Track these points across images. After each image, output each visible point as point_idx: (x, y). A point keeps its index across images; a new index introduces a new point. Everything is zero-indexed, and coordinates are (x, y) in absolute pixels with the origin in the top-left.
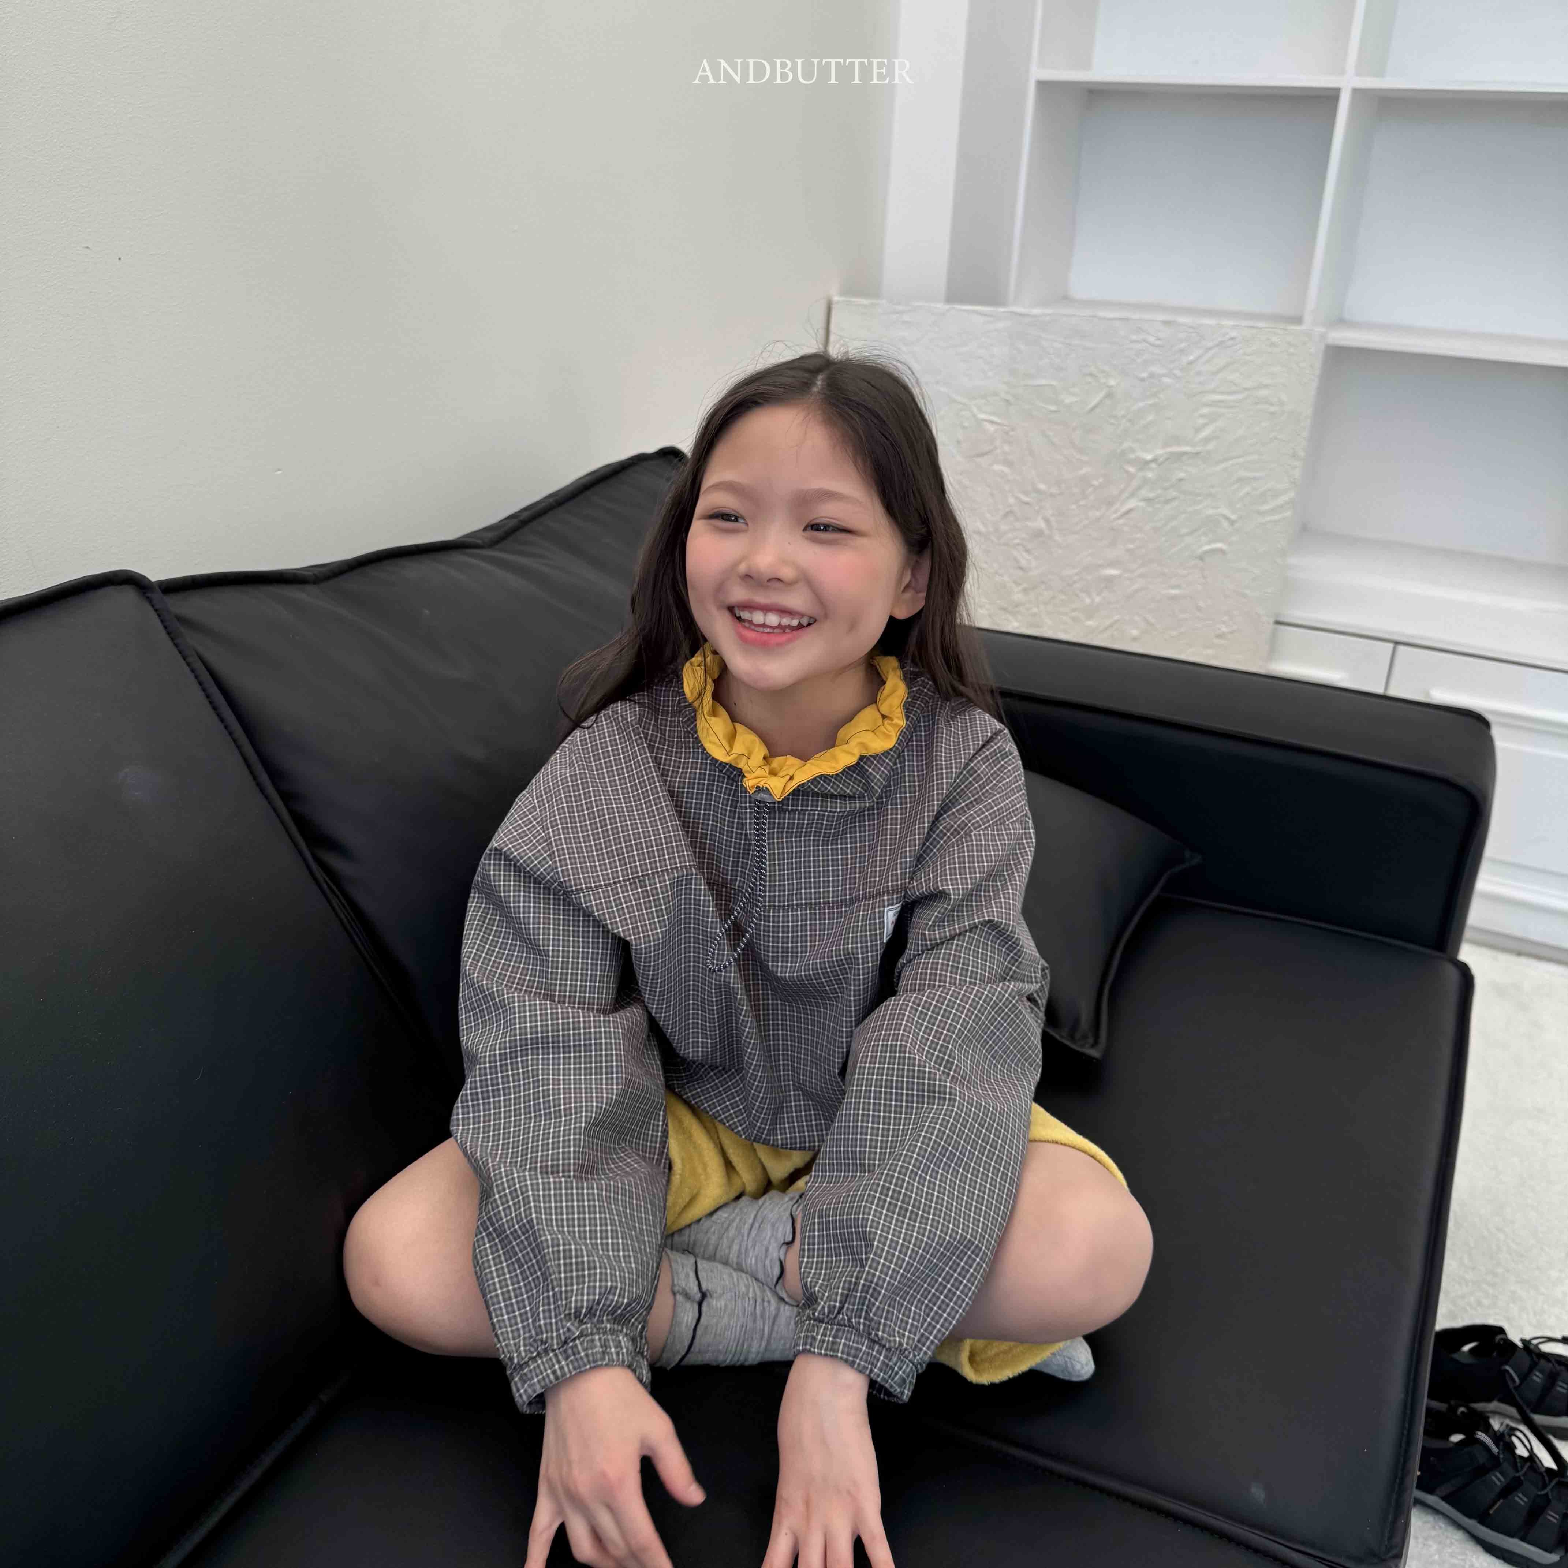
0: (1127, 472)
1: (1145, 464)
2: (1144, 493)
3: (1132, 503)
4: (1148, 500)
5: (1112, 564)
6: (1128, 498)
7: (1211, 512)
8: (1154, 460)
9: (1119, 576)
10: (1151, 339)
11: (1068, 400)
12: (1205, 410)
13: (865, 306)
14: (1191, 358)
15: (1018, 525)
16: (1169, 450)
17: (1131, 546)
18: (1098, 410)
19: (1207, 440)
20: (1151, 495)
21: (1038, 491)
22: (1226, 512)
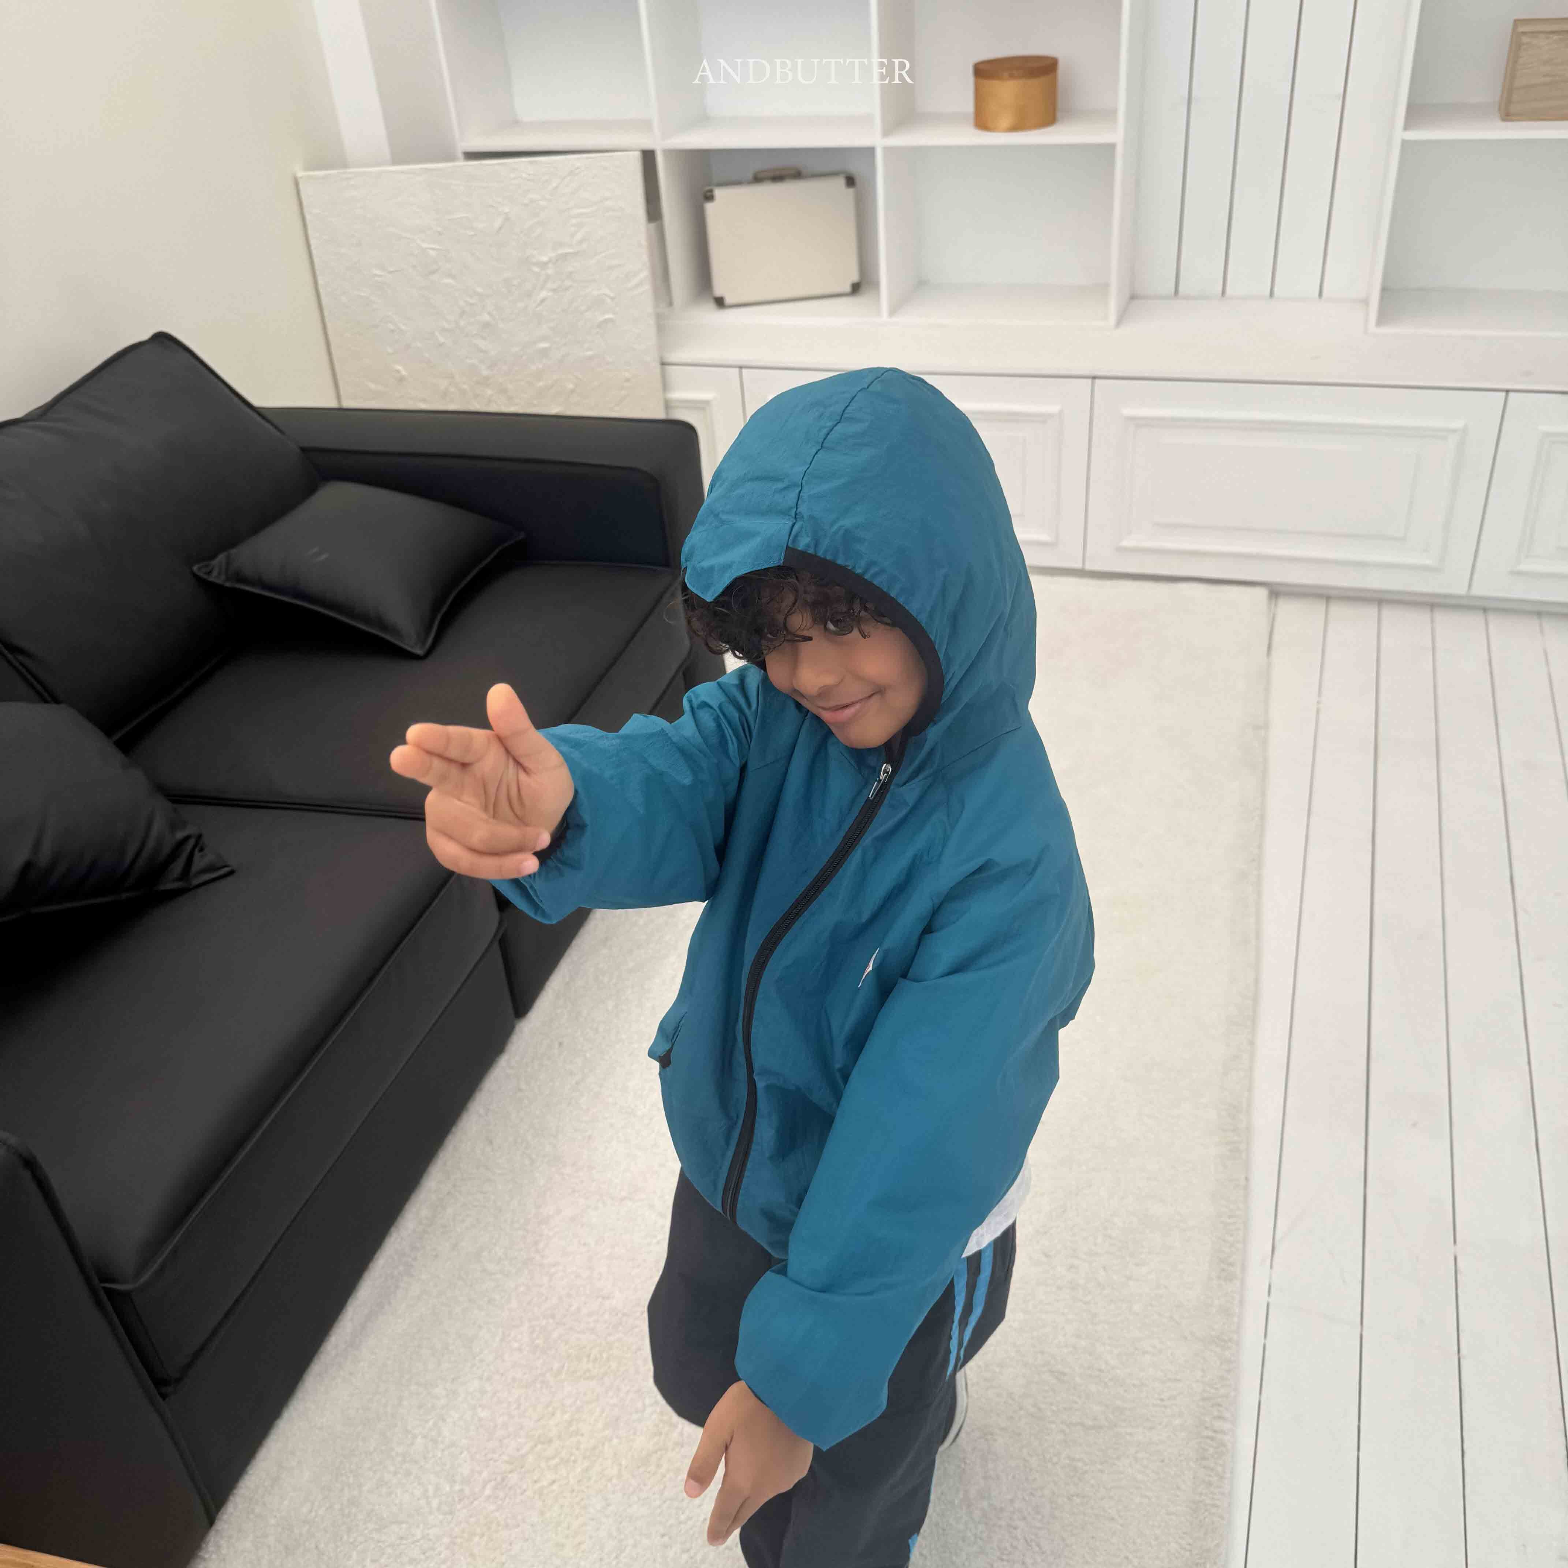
0: (534, 272)
1: (543, 266)
2: (550, 285)
4: (554, 290)
5: (544, 338)
6: (540, 290)
7: (596, 293)
8: (550, 261)
9: (550, 347)
10: (524, 175)
11: (480, 226)
12: (574, 221)
13: (323, 177)
14: (555, 185)
15: (471, 320)
16: (557, 252)
17: (551, 325)
18: (502, 231)
19: (581, 242)
20: (555, 286)
21: (477, 294)
22: (607, 292)
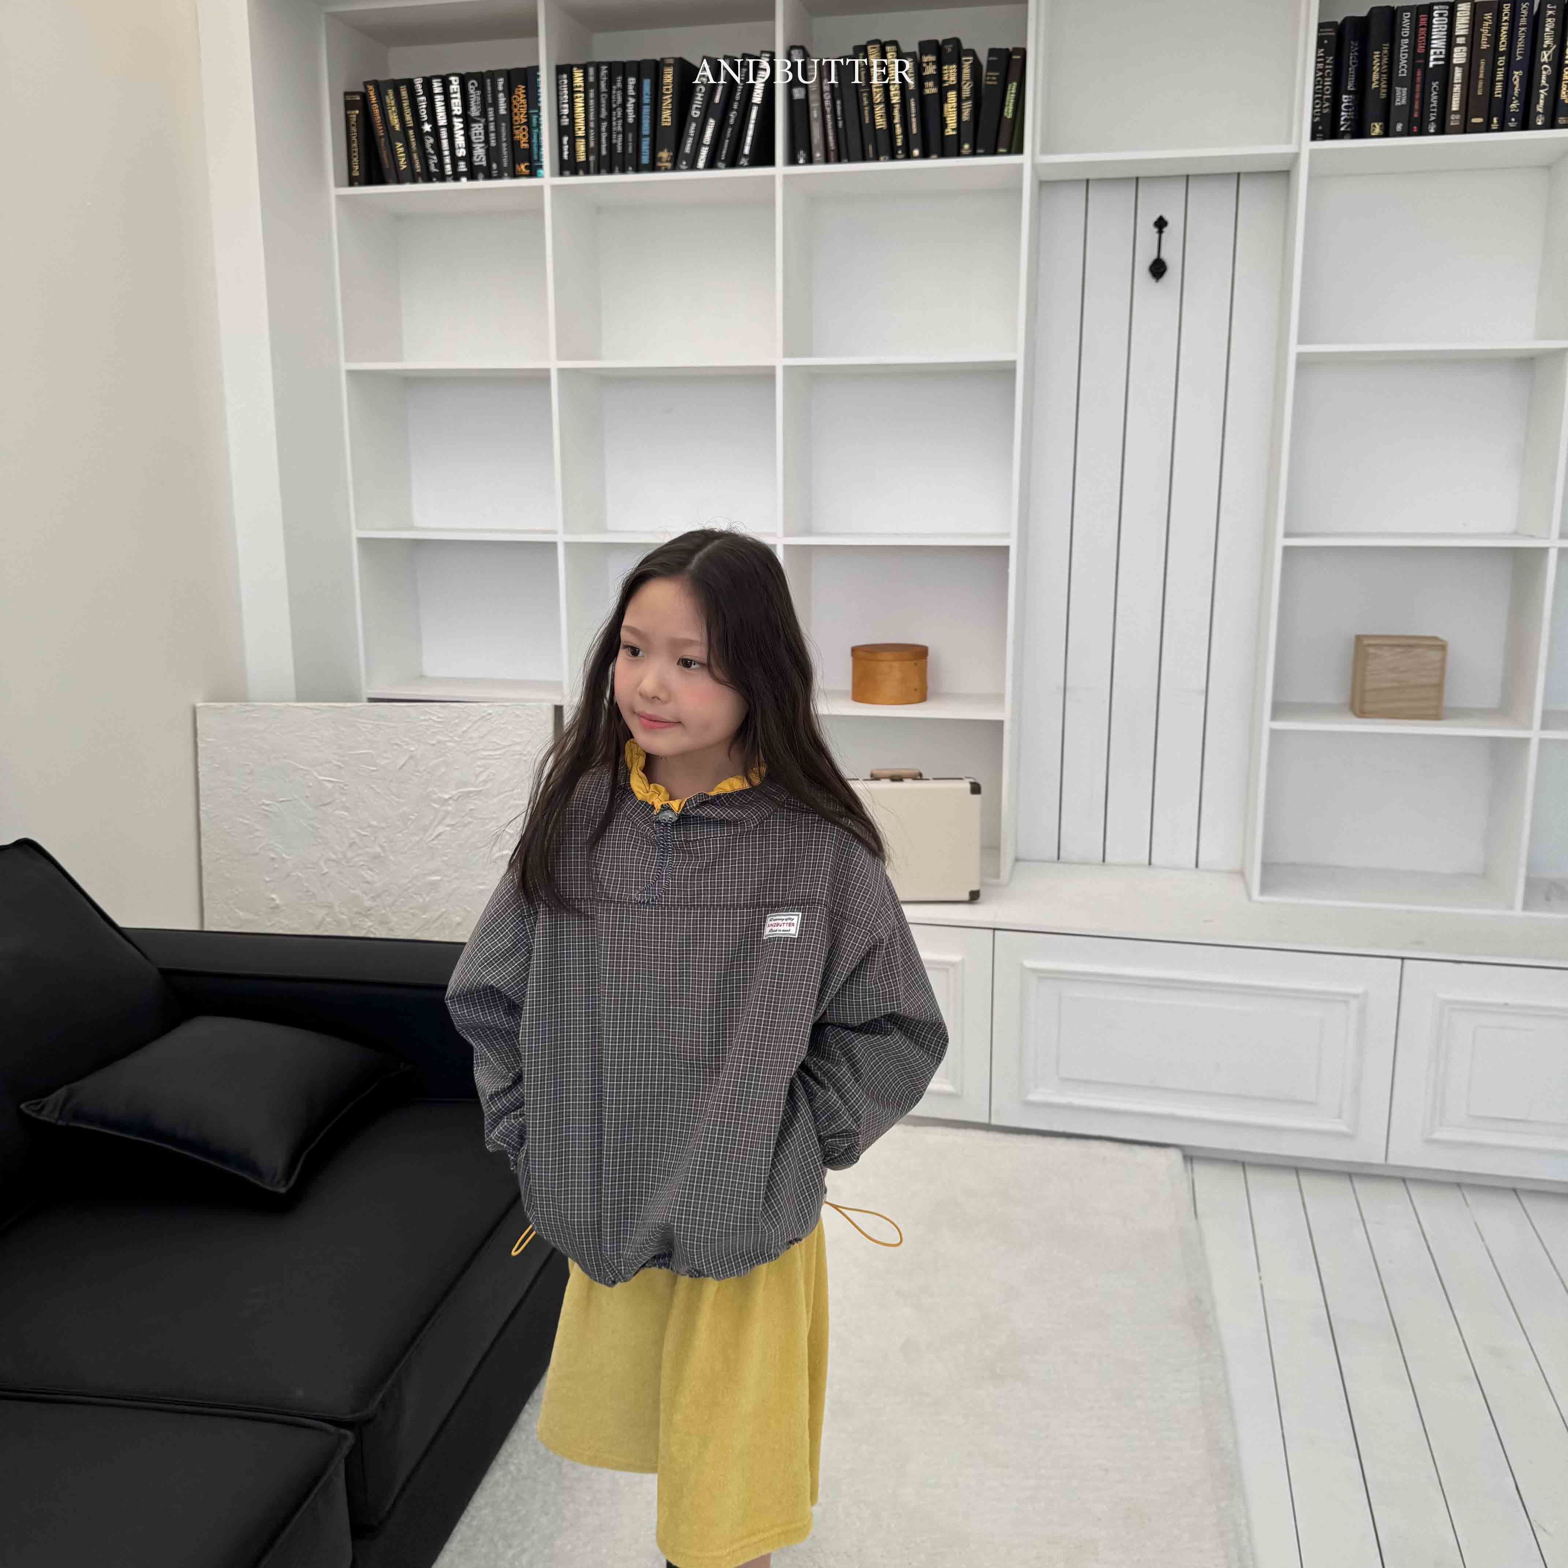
0: (434, 808)
1: (445, 802)
2: (448, 821)
3: (440, 829)
4: (452, 826)
5: (434, 873)
6: (436, 826)
8: (451, 798)
9: (441, 880)
11: (384, 762)
12: (480, 763)
13: (221, 709)
14: (464, 729)
15: (360, 851)
16: (459, 790)
17: (445, 858)
18: (405, 768)
19: (485, 782)
20: (453, 822)
21: (370, 826)
